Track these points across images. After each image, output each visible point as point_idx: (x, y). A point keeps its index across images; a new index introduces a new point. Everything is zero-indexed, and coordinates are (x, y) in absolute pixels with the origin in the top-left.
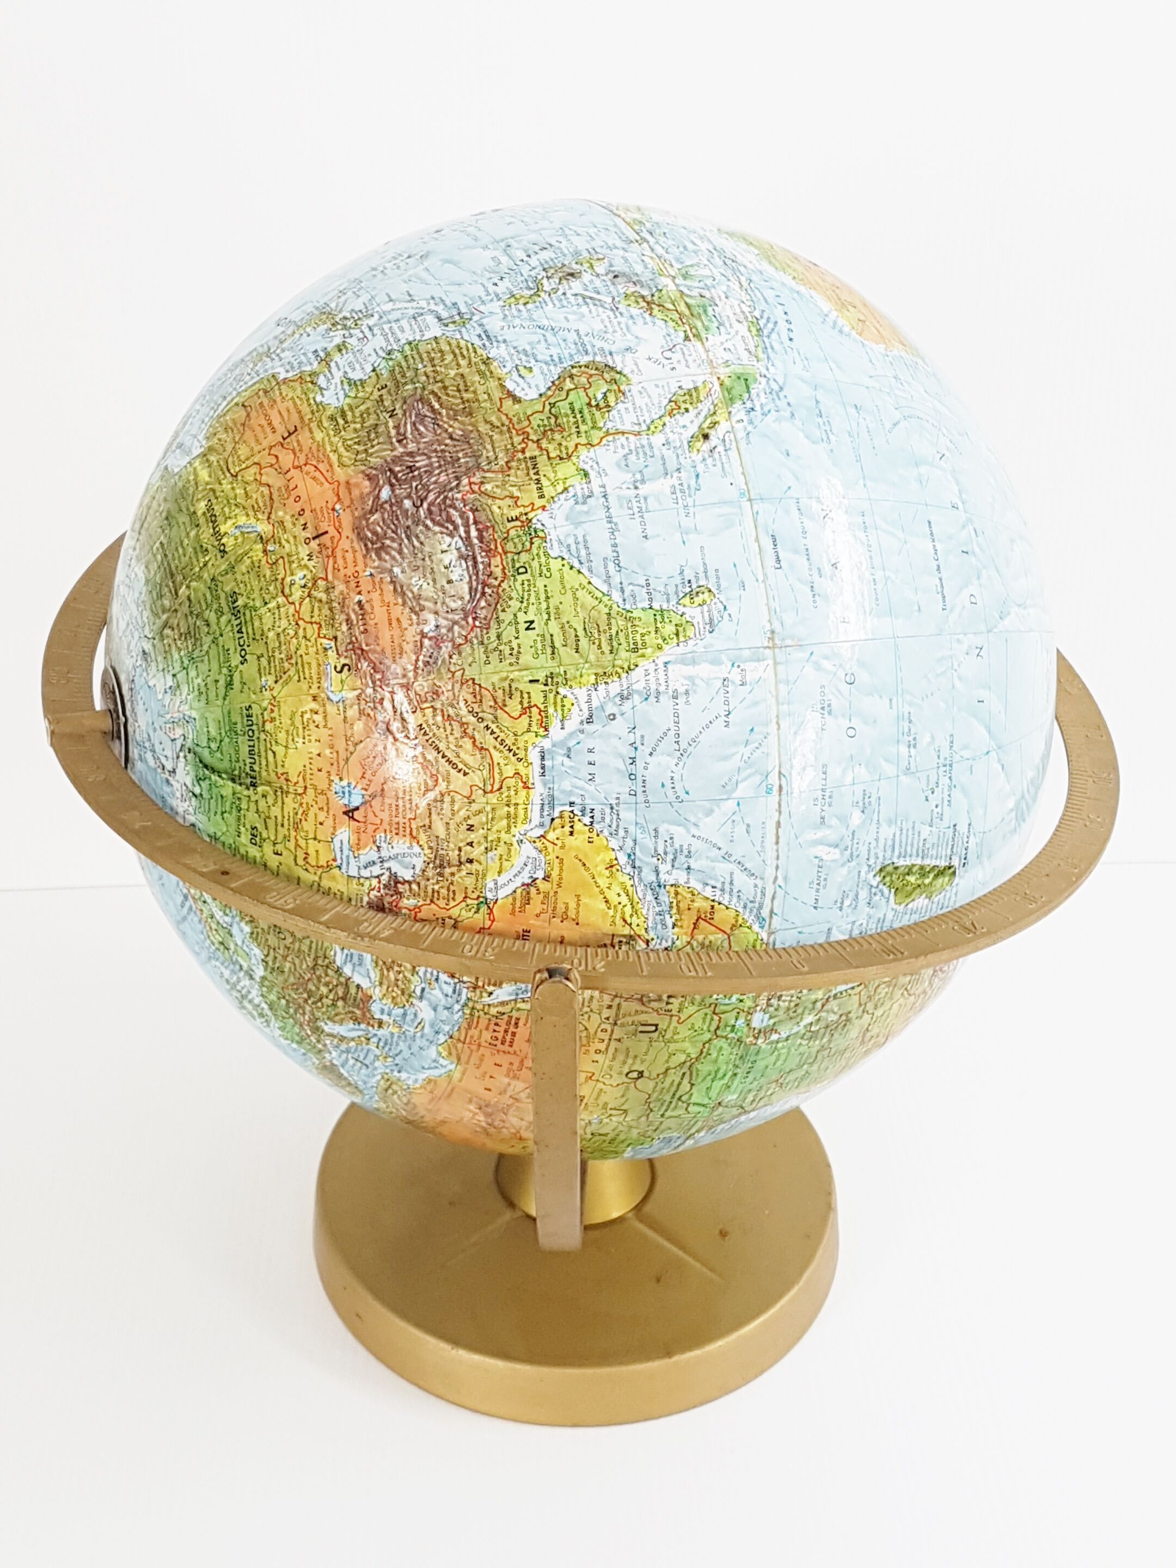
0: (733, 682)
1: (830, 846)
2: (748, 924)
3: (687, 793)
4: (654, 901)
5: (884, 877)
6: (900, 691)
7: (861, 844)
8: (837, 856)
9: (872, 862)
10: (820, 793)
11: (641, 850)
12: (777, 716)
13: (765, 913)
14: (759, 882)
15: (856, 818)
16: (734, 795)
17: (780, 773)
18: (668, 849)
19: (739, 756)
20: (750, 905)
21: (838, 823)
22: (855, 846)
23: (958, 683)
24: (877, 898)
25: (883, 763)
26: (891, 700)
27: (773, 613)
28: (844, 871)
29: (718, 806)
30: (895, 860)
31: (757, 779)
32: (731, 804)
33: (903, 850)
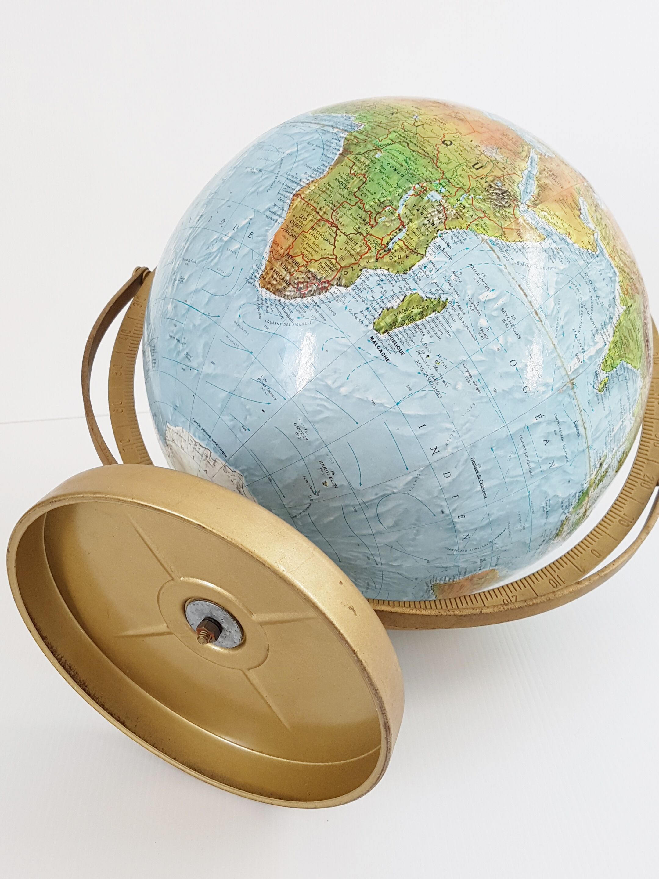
0: (581, 353)
1: (489, 300)
2: (499, 238)
3: (570, 287)
4: (544, 227)
5: (439, 302)
6: (492, 400)
7: (470, 310)
8: (481, 297)
9: (455, 306)
10: (514, 323)
11: (567, 248)
12: (556, 348)
13: (496, 248)
14: (513, 262)
15: (483, 322)
16: (553, 298)
17: (541, 321)
18: (559, 255)
19: (562, 318)
20: (506, 248)
21: (493, 314)
22: (473, 308)
23: (449, 425)
24: (434, 290)
25: (484, 359)
26: (496, 392)
27: (575, 398)
28: (470, 292)
29: (556, 288)
30: (438, 314)
31: (549, 312)
32: (552, 293)
33: (437, 322)
